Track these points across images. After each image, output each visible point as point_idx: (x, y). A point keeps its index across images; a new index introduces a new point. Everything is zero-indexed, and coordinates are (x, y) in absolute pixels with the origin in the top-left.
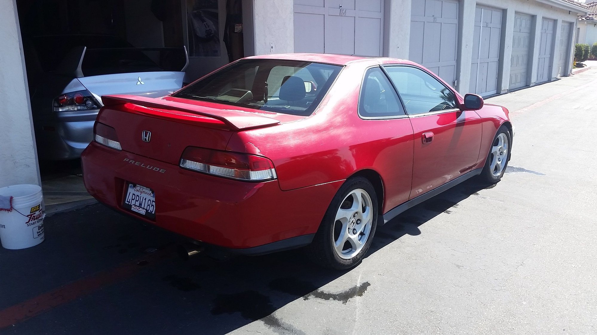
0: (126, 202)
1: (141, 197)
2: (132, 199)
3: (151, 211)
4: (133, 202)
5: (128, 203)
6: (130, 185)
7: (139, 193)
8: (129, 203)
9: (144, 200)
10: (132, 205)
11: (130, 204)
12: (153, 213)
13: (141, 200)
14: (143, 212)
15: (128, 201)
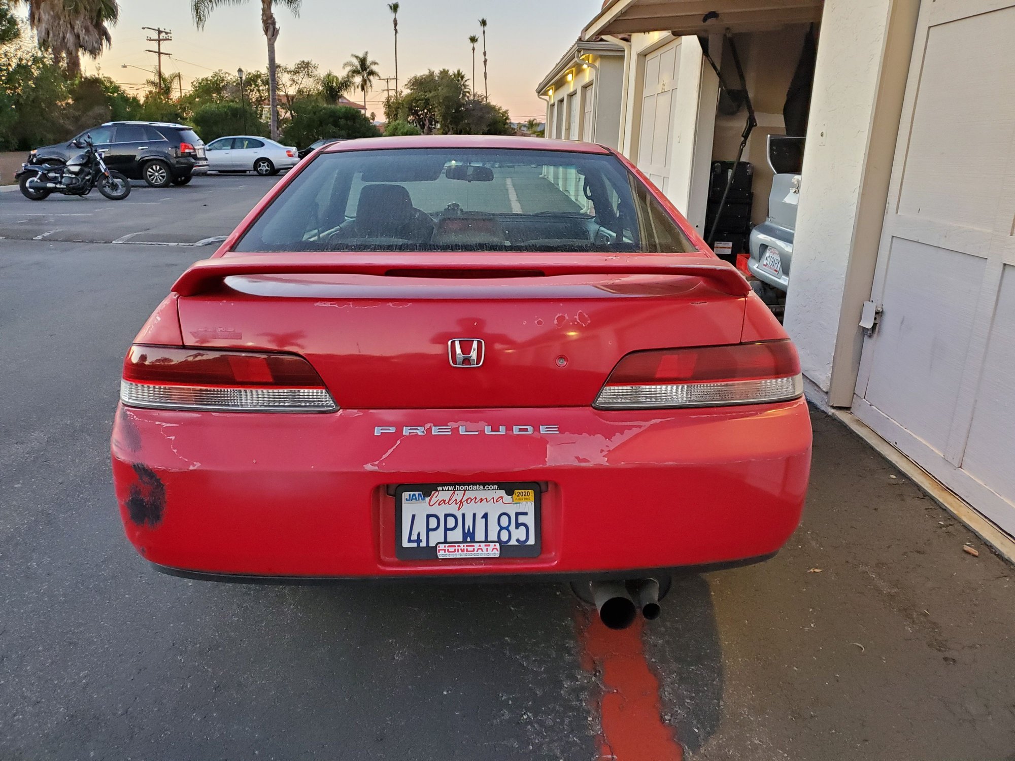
0: (405, 544)
1: (463, 515)
2: (429, 530)
3: (518, 540)
4: (436, 537)
5: (415, 545)
6: (405, 495)
7: (452, 509)
8: (418, 545)
9: (480, 523)
10: (432, 544)
11: (423, 544)
12: (532, 541)
13: (469, 522)
14: (490, 551)
15: (414, 537)
